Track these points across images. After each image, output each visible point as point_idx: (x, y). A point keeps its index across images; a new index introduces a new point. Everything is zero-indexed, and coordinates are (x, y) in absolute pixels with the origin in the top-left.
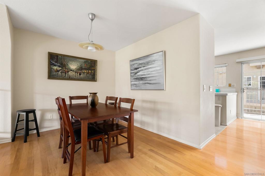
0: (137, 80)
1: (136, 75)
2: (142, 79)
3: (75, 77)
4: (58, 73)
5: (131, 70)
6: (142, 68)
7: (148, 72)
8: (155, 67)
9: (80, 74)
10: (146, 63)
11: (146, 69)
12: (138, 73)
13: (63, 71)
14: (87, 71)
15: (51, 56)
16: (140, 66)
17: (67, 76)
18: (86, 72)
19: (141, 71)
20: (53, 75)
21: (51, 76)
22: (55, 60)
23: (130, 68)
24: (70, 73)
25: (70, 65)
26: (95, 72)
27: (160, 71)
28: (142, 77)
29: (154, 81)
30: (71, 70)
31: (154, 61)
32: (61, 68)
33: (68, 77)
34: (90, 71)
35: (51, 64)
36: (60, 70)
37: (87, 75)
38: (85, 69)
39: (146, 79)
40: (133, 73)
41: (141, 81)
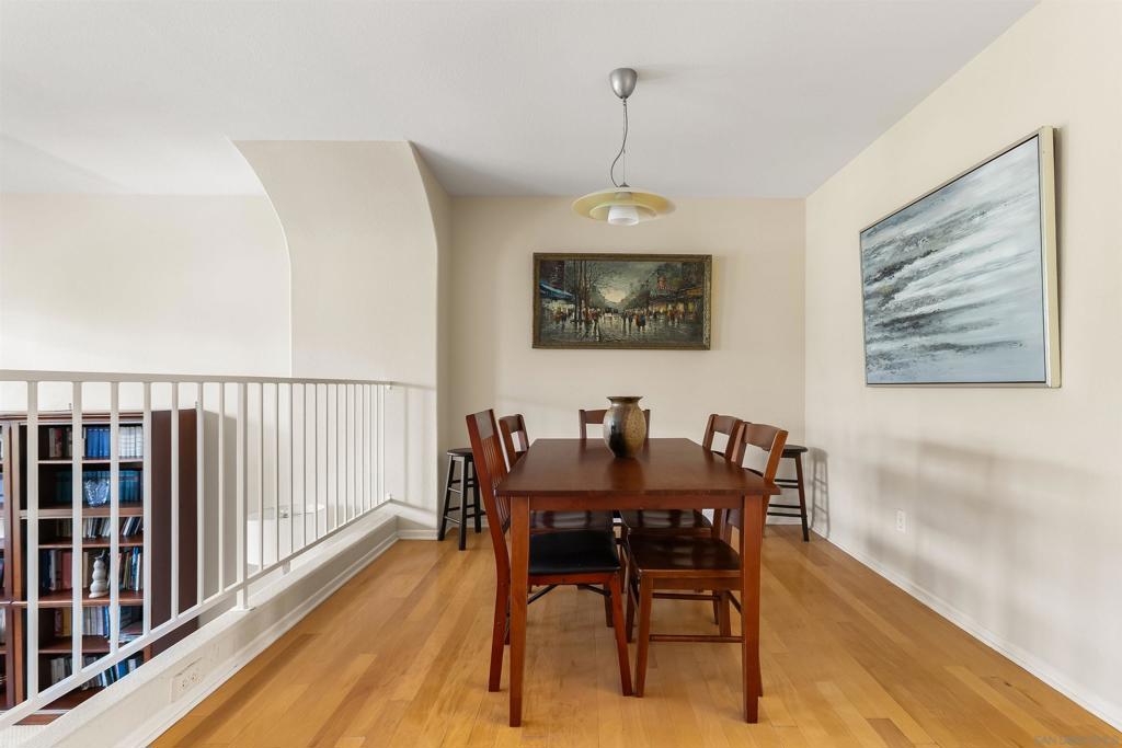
0: (895, 334)
1: (891, 305)
2: (916, 326)
3: (620, 336)
4: (563, 326)
5: (868, 281)
6: (919, 264)
7: (948, 281)
8: (987, 247)
9: (641, 323)
10: (941, 230)
11: (936, 266)
12: (896, 296)
13: (580, 316)
14: (670, 307)
15: (541, 267)
16: (910, 251)
17: (595, 333)
18: (665, 313)
19: (910, 279)
20: (549, 334)
21: (544, 337)
22: (556, 277)
23: (862, 270)
24: (607, 323)
25: (603, 291)
26: (701, 308)
27: (1015, 268)
28: (918, 311)
29: (986, 330)
30: (609, 310)
31: (983, 210)
32: (572, 306)
33: (595, 336)
34: (681, 307)
35: (542, 296)
36: (571, 311)
37: (670, 323)
38: (662, 300)
39: (936, 324)
40: (876, 294)
41: (914, 334)
